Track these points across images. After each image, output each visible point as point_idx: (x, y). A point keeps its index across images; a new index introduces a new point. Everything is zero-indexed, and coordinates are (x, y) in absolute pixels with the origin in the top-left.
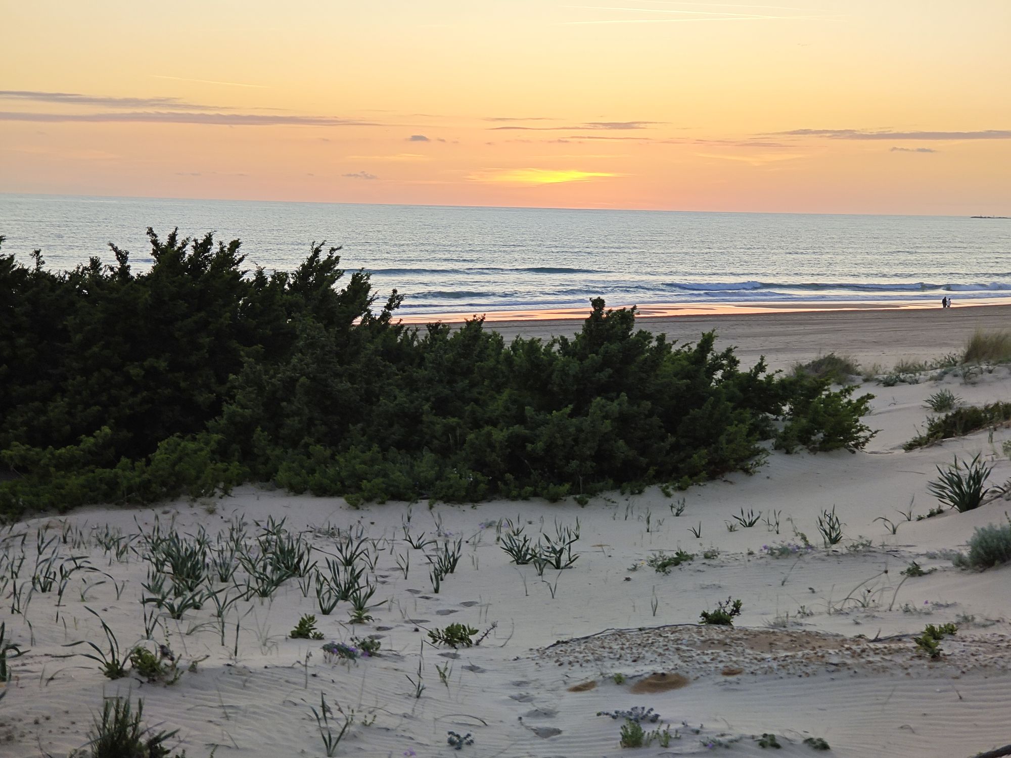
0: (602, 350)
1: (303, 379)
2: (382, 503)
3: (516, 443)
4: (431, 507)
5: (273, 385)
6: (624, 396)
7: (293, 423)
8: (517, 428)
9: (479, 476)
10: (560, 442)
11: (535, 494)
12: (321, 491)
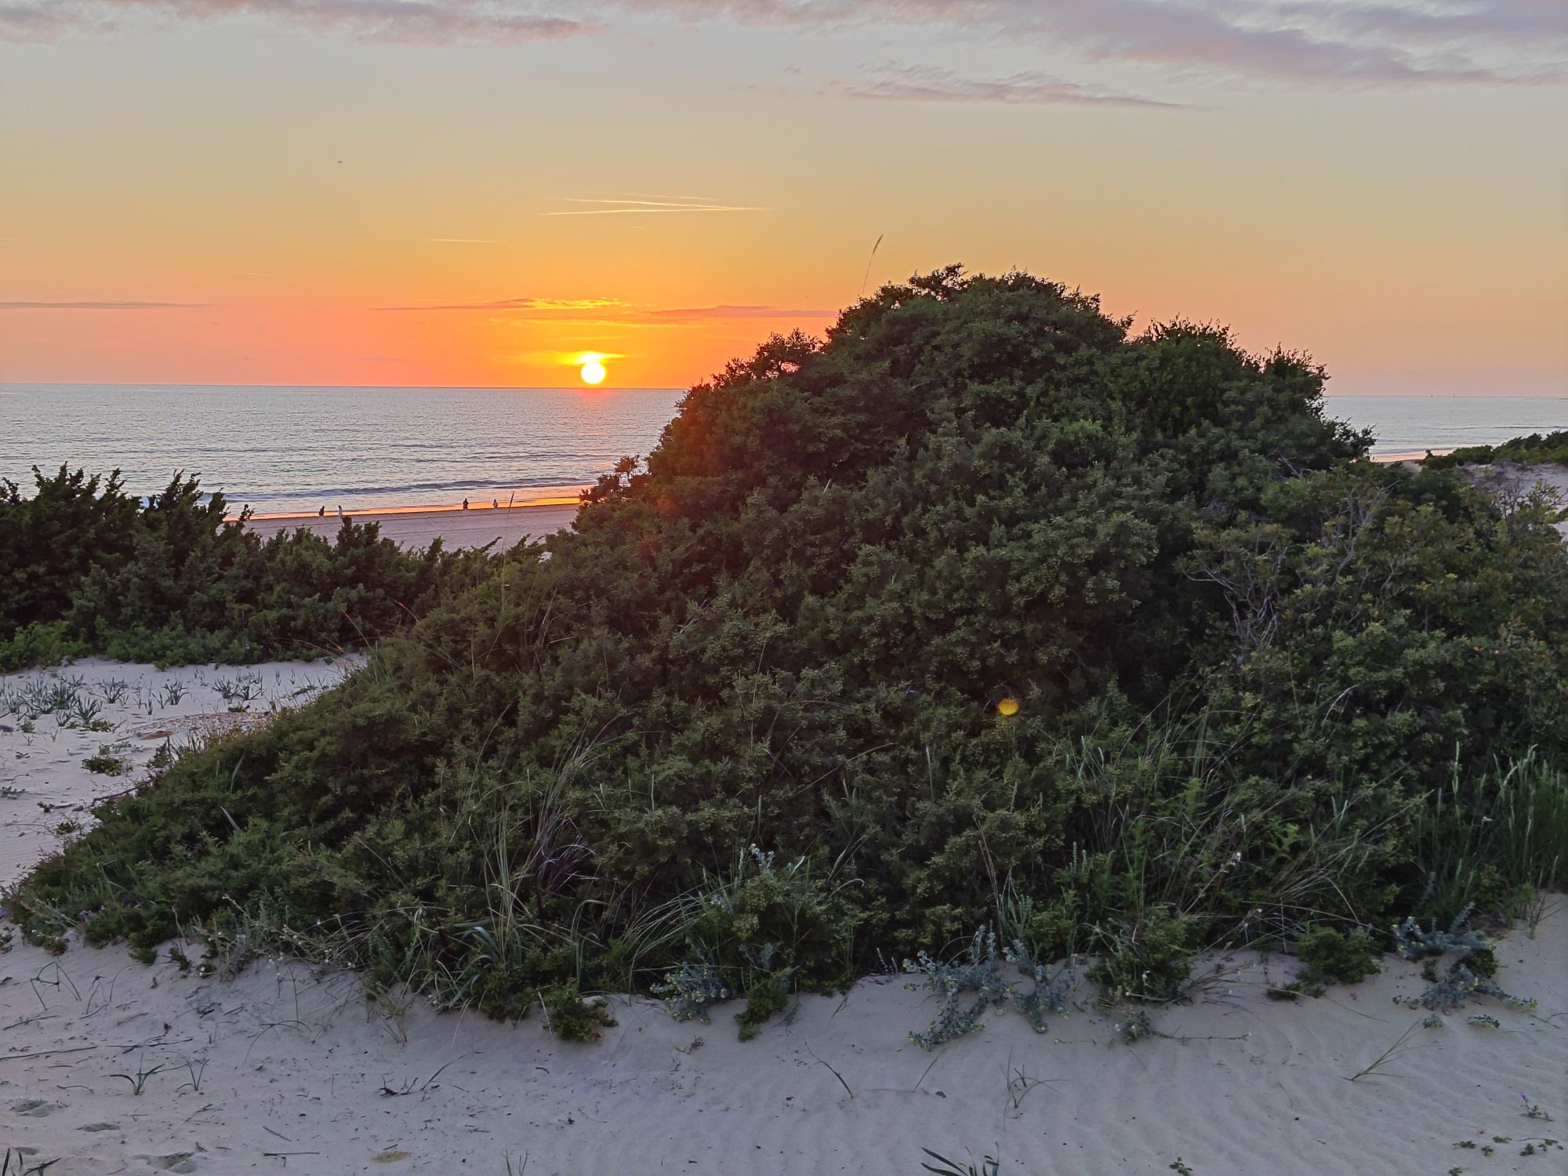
0: (349, 553)
1: (135, 579)
2: (182, 666)
3: (284, 621)
4: (217, 668)
5: (113, 584)
6: (361, 585)
7: (127, 611)
8: (284, 611)
9: (255, 645)
10: (312, 620)
11: (297, 657)
12: (141, 660)
